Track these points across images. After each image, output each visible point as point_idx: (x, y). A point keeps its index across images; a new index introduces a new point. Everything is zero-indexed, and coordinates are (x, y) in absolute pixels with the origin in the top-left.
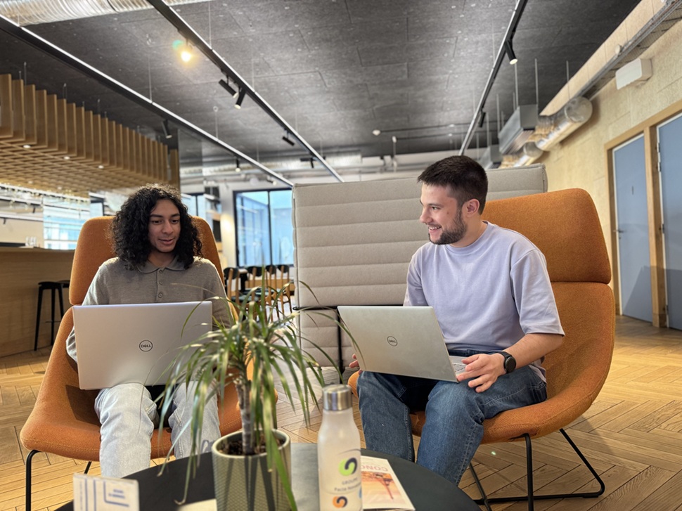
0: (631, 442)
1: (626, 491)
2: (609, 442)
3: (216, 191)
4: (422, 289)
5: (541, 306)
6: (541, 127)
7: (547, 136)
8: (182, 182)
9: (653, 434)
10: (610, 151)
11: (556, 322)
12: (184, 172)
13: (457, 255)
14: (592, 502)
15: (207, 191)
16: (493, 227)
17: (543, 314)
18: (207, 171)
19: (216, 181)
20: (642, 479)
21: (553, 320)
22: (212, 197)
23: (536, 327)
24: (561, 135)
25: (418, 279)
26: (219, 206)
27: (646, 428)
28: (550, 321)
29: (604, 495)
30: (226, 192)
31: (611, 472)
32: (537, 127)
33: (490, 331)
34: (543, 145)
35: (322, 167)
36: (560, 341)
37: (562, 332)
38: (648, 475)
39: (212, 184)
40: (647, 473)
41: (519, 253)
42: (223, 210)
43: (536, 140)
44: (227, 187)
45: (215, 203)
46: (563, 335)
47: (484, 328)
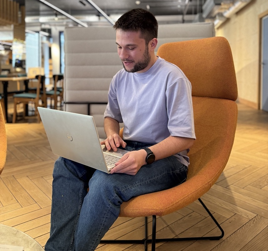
0: (249, 195)
1: (238, 236)
2: (236, 196)
3: (49, 31)
4: (117, 99)
5: (181, 117)
6: (225, 4)
7: (229, 9)
8: (27, 25)
9: (264, 190)
10: (261, 19)
11: (190, 130)
12: (28, 19)
13: (138, 78)
14: (215, 243)
15: (44, 30)
16: (161, 61)
17: (182, 123)
18: (42, 19)
19: (50, 25)
20: (250, 225)
21: (189, 128)
22: (47, 34)
23: (176, 132)
24: (236, 8)
25: (115, 92)
26: (51, 40)
27: (260, 186)
28: (186, 129)
29: (224, 238)
30: (55, 31)
31: (233, 219)
32: (222, 4)
33: (150, 131)
34: (227, 14)
35: (105, 20)
36: (191, 143)
37: (194, 137)
38: (255, 222)
39: (47, 27)
40: (254, 220)
41: (173, 80)
42: (54, 41)
43: (222, 11)
44: (56, 29)
45: (49, 37)
46: (194, 139)
47: (148, 128)
